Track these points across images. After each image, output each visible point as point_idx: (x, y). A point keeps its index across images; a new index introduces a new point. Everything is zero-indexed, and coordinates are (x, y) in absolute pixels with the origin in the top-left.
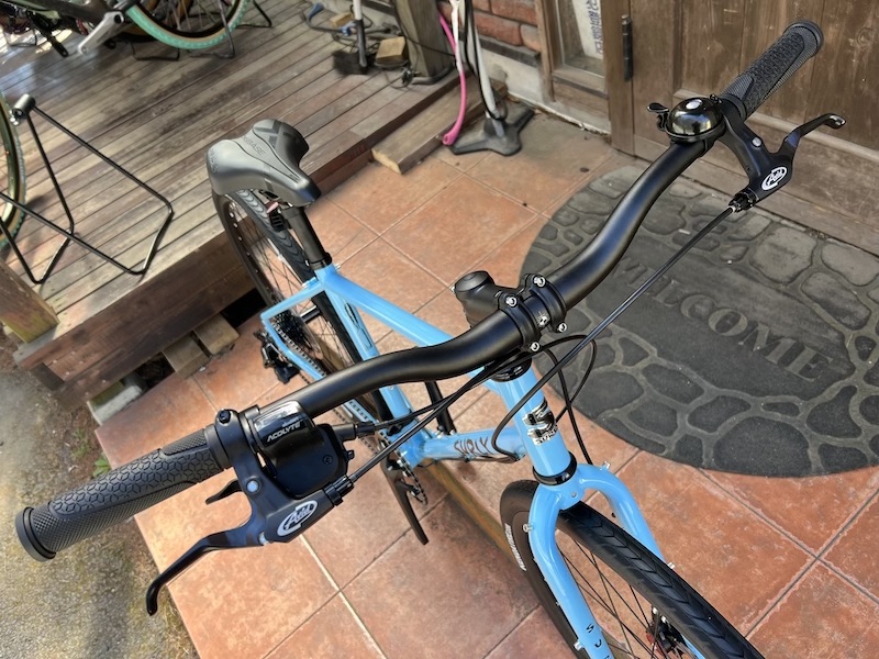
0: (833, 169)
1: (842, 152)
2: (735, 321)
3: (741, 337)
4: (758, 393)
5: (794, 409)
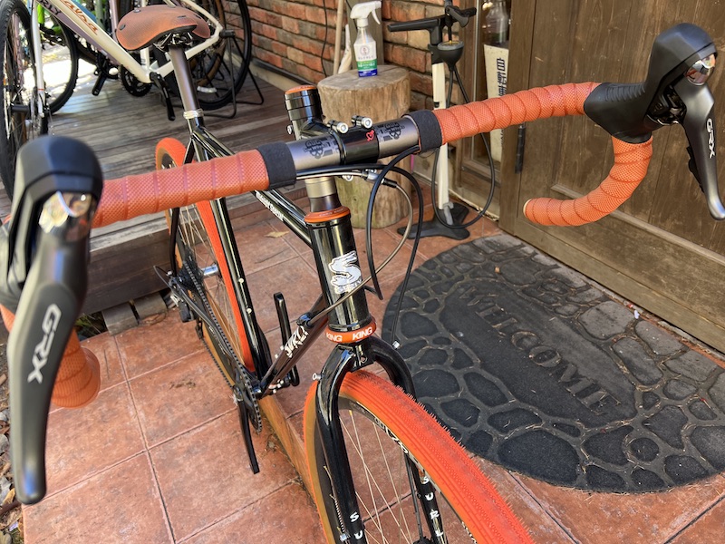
0: (669, 260)
4: (552, 413)
5: (576, 433)
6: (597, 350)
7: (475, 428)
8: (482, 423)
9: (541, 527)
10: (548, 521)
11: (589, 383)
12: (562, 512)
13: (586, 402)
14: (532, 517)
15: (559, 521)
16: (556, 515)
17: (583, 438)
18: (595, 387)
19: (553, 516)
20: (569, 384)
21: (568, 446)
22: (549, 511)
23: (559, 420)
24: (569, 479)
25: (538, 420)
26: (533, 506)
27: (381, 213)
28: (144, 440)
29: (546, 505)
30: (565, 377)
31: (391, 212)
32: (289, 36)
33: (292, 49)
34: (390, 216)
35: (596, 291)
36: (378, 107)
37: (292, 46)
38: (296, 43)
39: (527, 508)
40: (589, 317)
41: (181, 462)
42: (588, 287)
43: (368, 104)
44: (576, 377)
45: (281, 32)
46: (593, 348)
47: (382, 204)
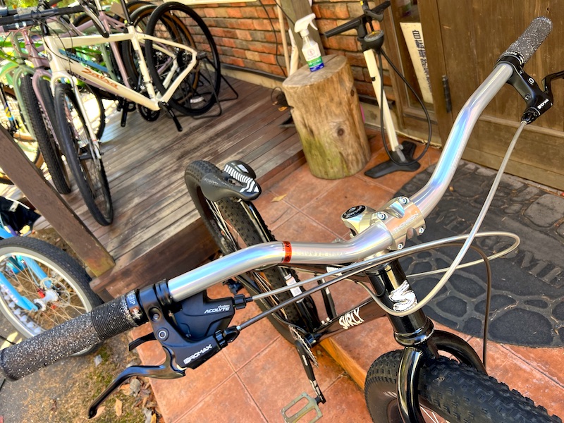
4: (522, 294)
5: (544, 305)
6: (545, 236)
7: (466, 317)
8: (470, 312)
9: (535, 381)
10: (538, 375)
11: (546, 264)
12: (548, 366)
13: (546, 279)
14: (526, 375)
15: (547, 373)
16: (543, 370)
17: (550, 308)
18: (550, 267)
19: (541, 371)
20: (530, 268)
21: (541, 317)
22: (538, 368)
23: (529, 298)
24: (547, 341)
25: (512, 301)
26: (525, 366)
27: (350, 165)
28: (232, 367)
29: (535, 364)
30: (525, 263)
31: (357, 162)
32: (244, 43)
33: (249, 52)
34: (358, 165)
35: (533, 189)
36: (331, 91)
37: (249, 50)
38: (251, 47)
39: (521, 369)
40: (532, 211)
41: (261, 376)
42: (526, 186)
43: (324, 91)
44: (534, 262)
45: (238, 41)
46: (542, 236)
47: (350, 158)
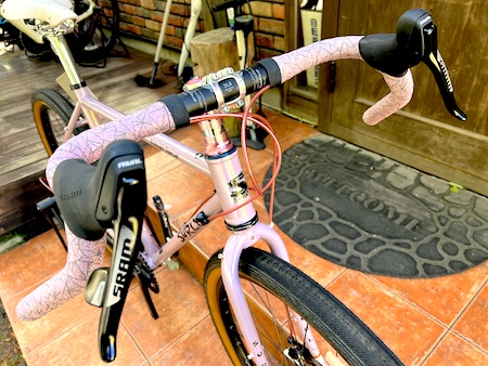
1: (441, 129)
2: (378, 205)
3: (381, 211)
4: (390, 237)
5: (409, 247)
6: (403, 196)
11: (405, 217)
13: (408, 227)
17: (414, 249)
18: (409, 219)
20: (394, 219)
21: (407, 255)
23: (397, 241)
24: (414, 274)
25: (384, 243)
26: (388, 293)
29: (396, 292)
30: (390, 216)
32: (146, 11)
33: (150, 21)
35: (389, 163)
38: (153, 16)
40: (391, 177)
42: (384, 161)
44: (397, 215)
